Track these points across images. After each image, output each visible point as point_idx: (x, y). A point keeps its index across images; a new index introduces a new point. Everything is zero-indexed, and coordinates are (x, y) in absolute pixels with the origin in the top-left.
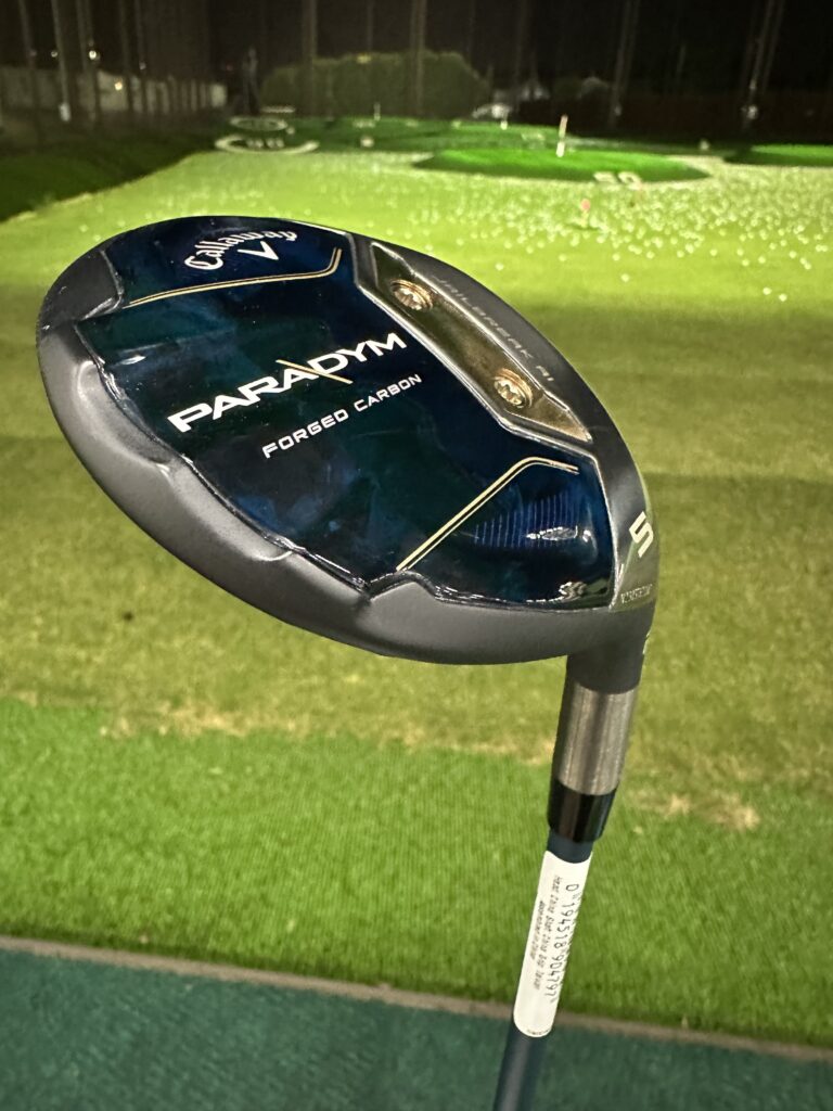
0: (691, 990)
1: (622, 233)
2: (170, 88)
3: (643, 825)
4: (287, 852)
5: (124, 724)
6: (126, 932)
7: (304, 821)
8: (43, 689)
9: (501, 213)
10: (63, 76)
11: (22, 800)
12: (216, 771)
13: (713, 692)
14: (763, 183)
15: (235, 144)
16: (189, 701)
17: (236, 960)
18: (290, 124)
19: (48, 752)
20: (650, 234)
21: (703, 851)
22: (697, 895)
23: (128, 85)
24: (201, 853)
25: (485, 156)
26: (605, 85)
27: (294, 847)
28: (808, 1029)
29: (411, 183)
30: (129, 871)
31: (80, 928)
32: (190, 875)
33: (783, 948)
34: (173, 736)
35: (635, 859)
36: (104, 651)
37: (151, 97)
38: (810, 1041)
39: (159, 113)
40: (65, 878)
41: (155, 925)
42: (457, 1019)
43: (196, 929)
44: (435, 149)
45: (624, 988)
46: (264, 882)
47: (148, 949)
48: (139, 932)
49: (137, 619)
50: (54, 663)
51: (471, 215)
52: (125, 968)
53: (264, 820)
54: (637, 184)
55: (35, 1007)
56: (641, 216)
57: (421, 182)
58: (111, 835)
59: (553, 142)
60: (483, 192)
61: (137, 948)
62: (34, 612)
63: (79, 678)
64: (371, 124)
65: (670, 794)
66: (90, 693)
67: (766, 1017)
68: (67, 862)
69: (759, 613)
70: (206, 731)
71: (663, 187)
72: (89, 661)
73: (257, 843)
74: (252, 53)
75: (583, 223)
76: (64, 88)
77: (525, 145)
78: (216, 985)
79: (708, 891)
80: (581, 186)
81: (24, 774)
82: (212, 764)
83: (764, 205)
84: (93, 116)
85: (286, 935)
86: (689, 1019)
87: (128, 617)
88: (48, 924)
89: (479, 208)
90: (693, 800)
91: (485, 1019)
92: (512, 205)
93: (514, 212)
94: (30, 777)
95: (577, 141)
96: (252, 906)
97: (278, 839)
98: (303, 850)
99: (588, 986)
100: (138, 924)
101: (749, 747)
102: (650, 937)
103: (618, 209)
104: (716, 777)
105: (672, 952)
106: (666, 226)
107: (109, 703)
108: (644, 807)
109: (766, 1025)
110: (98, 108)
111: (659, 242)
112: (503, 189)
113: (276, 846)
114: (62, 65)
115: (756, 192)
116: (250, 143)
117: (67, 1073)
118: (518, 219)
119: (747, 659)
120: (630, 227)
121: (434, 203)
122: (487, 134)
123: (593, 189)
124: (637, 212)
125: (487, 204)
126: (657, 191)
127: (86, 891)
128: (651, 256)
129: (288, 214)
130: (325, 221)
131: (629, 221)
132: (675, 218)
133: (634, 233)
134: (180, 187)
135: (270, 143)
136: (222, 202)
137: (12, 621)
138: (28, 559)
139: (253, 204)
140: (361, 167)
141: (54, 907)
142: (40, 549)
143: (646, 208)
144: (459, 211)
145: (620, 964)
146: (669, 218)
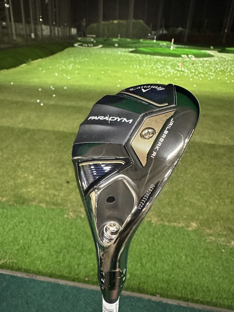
1: (191, 72)
2: (61, 29)
3: (224, 249)
5: (71, 214)
6: (81, 277)
8: (47, 202)
9: (156, 66)
11: (46, 236)
14: (230, 58)
15: (79, 45)
18: (94, 39)
19: (51, 221)
20: (200, 73)
23: (50, 28)
25: (150, 50)
26: (184, 30)
29: (130, 57)
30: (80, 258)
31: (67, 275)
34: (85, 218)
35: (224, 259)
36: (63, 192)
37: (56, 32)
39: (59, 36)
40: (61, 260)
41: (89, 275)
44: (136, 47)
45: (227, 299)
47: (88, 282)
48: (85, 277)
49: (70, 183)
50: (49, 195)
51: (148, 66)
54: (194, 58)
56: (196, 68)
57: (132, 57)
58: (73, 247)
59: (169, 46)
60: (150, 60)
61: (85, 282)
62: (42, 180)
63: (57, 200)
64: (117, 40)
65: (231, 240)
66: (60, 205)
68: (61, 255)
71: (201, 59)
72: (59, 195)
75: (180, 70)
76: (33, 29)
77: (161, 47)
80: (178, 59)
83: (231, 65)
84: (41, 37)
87: (68, 182)
89: (150, 65)
92: (159, 64)
93: (160, 66)
94: (47, 229)
95: (176, 46)
99: (217, 298)
100: (84, 274)
103: (189, 65)
106: (204, 71)
107: (66, 208)
108: (224, 243)
110: (42, 34)
111: (202, 75)
112: (156, 59)
114: (32, 23)
115: (228, 61)
116: (84, 45)
118: (161, 68)
120: (193, 71)
121: (137, 63)
122: (150, 43)
123: (181, 60)
124: (195, 66)
125: (152, 63)
126: (200, 60)
127: (68, 264)
128: (201, 79)
129: (96, 66)
130: (107, 68)
131: (193, 69)
132: (206, 68)
133: (195, 73)
134: (65, 57)
135: (89, 45)
136: (78, 62)
137: (36, 183)
138: (38, 165)
139: (86, 62)
140: (115, 52)
141: (60, 268)
142: (41, 162)
143: (197, 65)
144: (144, 65)
145: (225, 291)
146: (204, 68)
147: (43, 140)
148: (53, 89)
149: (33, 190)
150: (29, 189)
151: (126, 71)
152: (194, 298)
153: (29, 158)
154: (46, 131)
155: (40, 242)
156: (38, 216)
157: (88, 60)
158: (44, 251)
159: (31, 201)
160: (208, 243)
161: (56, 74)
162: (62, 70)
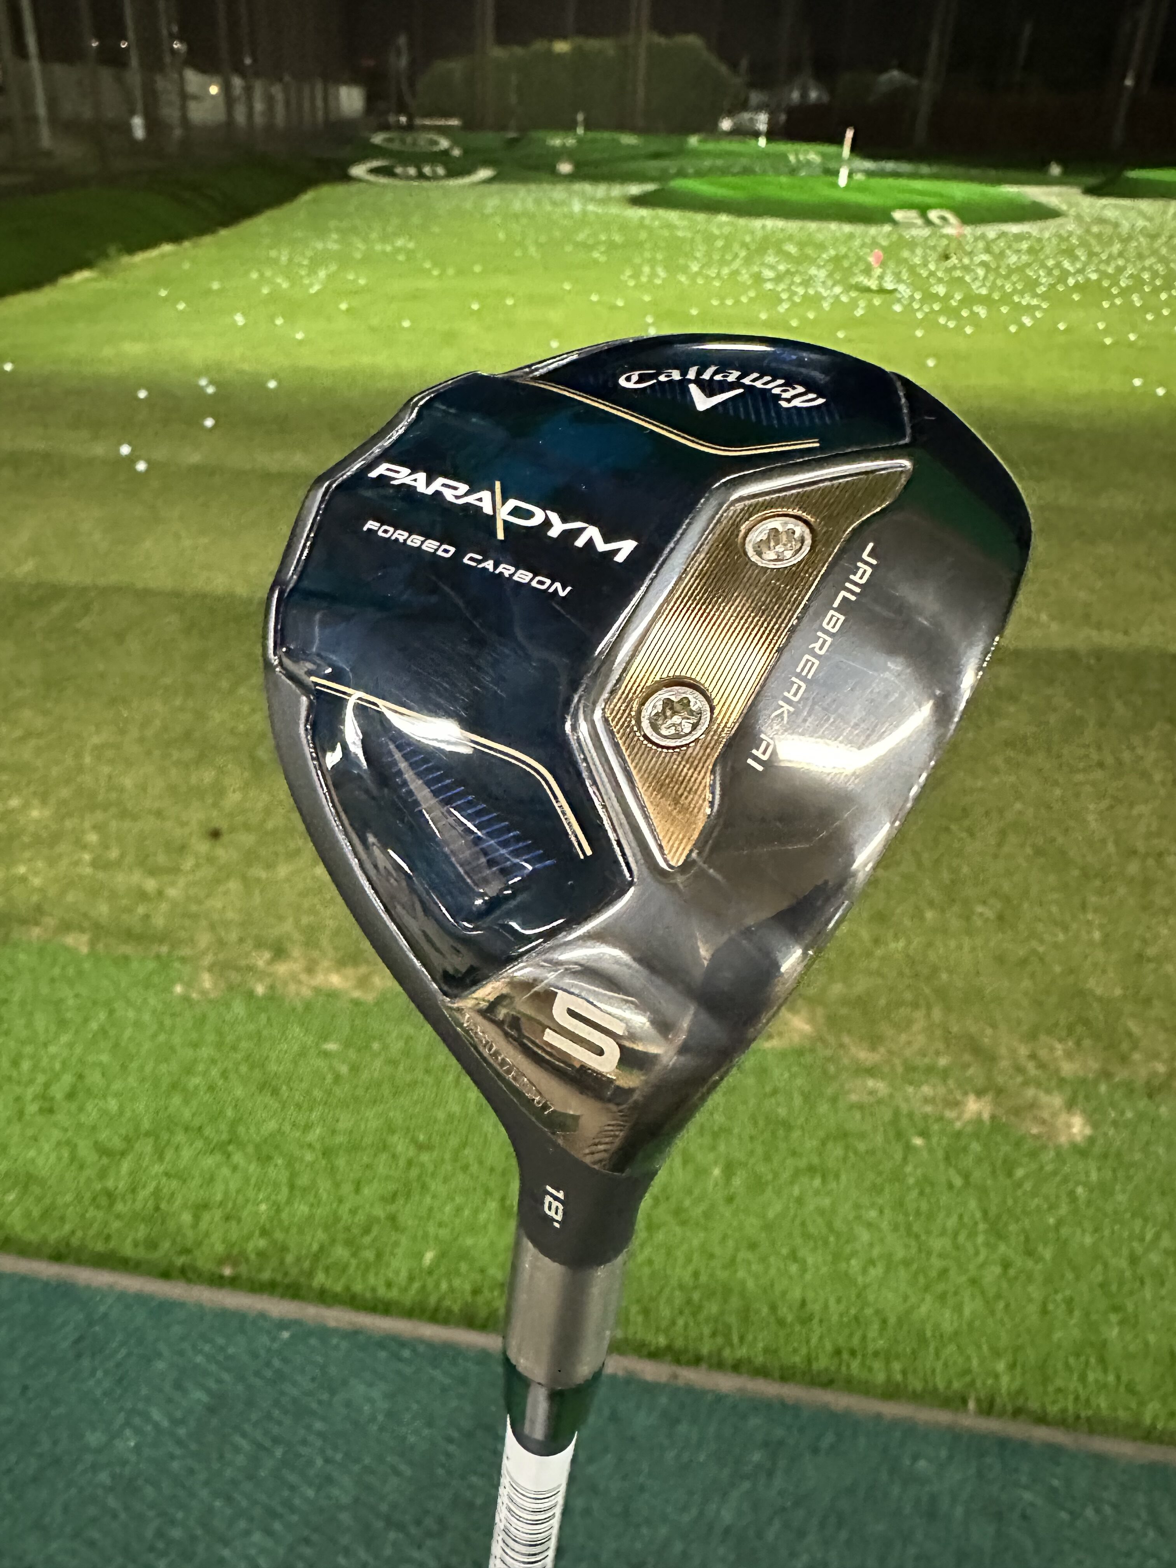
0: (982, 1361)
1: (930, 297)
2: (286, 90)
3: (924, 1134)
4: (425, 1157)
5: (207, 981)
6: (204, 1262)
7: (450, 1117)
8: (98, 930)
9: (756, 269)
10: (134, 77)
11: (68, 1079)
12: (331, 1046)
13: (1034, 952)
14: (1141, 223)
15: (374, 171)
16: (296, 952)
17: (353, 1302)
18: (455, 143)
19: (102, 1016)
20: (970, 300)
21: (1010, 1174)
22: (998, 1233)
23: (227, 88)
24: (309, 1157)
25: (734, 188)
26: (914, 82)
27: (435, 1154)
28: (1147, 1420)
29: (624, 227)
30: (210, 1180)
31: (141, 1253)
32: (292, 1187)
33: (1116, 1309)
34: (273, 997)
35: (911, 1181)
36: (182, 881)
37: (259, 106)
38: (1149, 1436)
39: (270, 127)
40: (122, 1185)
41: (243, 1253)
42: (650, 1389)
43: (298, 1260)
44: (662, 177)
45: (888, 1356)
46: (394, 1196)
47: (233, 1283)
48: (221, 1261)
49: (225, 838)
50: (113, 896)
51: (712, 272)
52: (200, 1306)
53: (397, 1116)
54: (953, 228)
55: (79, 1356)
56: (958, 273)
57: (641, 224)
58: (187, 1129)
59: (832, 165)
60: (729, 240)
61: (217, 1281)
62: (87, 825)
63: (147, 917)
64: (571, 142)
65: (966, 1094)
66: (161, 938)
67: (1088, 1401)
68: (126, 1166)
69: (1104, 841)
70: (317, 990)
71: (991, 231)
72: (160, 893)
73: (385, 1147)
74: (402, 40)
75: (873, 284)
76: (138, 93)
77: (793, 171)
78: (324, 1333)
79: (1013, 1228)
80: (873, 230)
81: (71, 1045)
82: (325, 1037)
83: (1140, 257)
84: (178, 132)
85: (421, 1270)
86: (978, 1401)
87: (215, 834)
88: (100, 1247)
89: (723, 262)
90: (996, 1103)
91: (690, 1390)
92: (770, 259)
93: (772, 267)
94: (78, 1050)
95: (869, 165)
96: (375, 1230)
97: (414, 1141)
98: (447, 1156)
99: (838, 1352)
100: (220, 1248)
101: (1080, 1029)
102: (927, 1288)
103: (925, 265)
104: (1031, 1068)
105: (958, 1309)
106: (992, 288)
107: (186, 951)
108: (928, 1109)
109: (1090, 1413)
110: (185, 120)
111: (982, 311)
112: (759, 234)
113: (412, 1152)
114: (134, 62)
115: (1130, 238)
116: (399, 170)
117: (119, 1444)
118: (778, 279)
119: (1084, 907)
120: (941, 290)
121: (659, 256)
122: (740, 155)
123: (889, 235)
124: (954, 267)
125: (736, 256)
126: (983, 237)
127: (150, 1204)
128: (969, 330)
129: (451, 271)
130: (502, 281)
131: (940, 280)
132: (1007, 277)
133: (948, 296)
134: (299, 234)
135: (427, 170)
136: (358, 256)
137: (56, 838)
138: (78, 755)
139: (401, 258)
140: (554, 203)
141: (106, 1224)
142: (96, 740)
143: (966, 261)
144: (695, 267)
145: (884, 1322)
146: (999, 275)
147: (120, 637)
148: (210, 390)
149: (36, 873)
150: (22, 870)
151: (594, 298)
152: (727, 1353)
153: (39, 723)
154: (144, 595)
155: (32, 1108)
156: (45, 990)
157: (411, 245)
158: (46, 1148)
159: (24, 922)
160: (851, 1107)
161: (240, 319)
162: (274, 297)
